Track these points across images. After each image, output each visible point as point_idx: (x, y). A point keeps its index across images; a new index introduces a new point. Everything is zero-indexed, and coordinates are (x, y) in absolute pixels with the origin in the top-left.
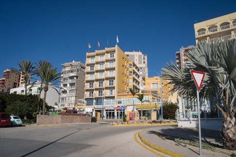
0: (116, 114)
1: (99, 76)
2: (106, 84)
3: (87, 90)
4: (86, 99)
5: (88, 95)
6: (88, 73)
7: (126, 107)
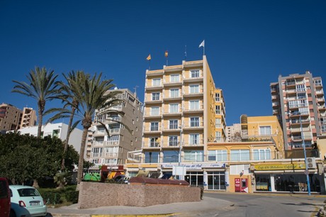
0: (206, 180)
1: (169, 110)
2: (186, 123)
3: (146, 135)
4: (144, 151)
5: (149, 144)
6: (148, 105)
7: (228, 166)
